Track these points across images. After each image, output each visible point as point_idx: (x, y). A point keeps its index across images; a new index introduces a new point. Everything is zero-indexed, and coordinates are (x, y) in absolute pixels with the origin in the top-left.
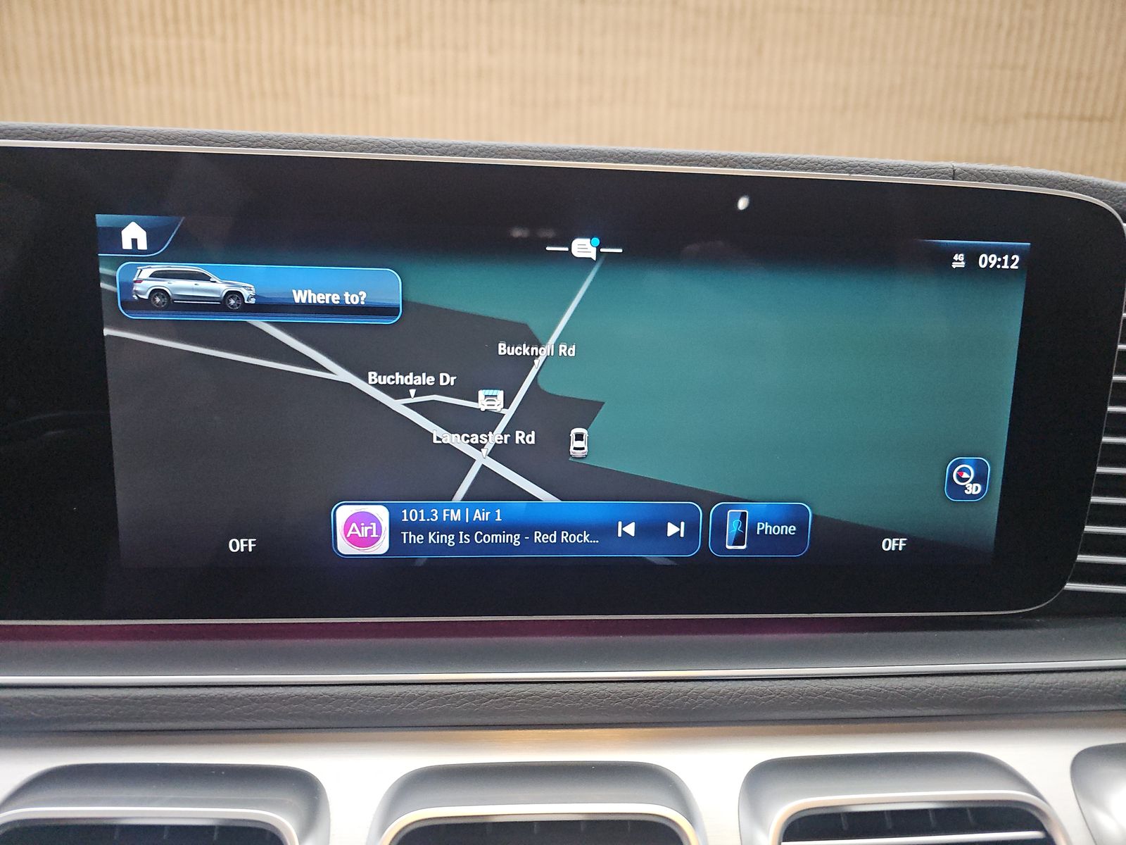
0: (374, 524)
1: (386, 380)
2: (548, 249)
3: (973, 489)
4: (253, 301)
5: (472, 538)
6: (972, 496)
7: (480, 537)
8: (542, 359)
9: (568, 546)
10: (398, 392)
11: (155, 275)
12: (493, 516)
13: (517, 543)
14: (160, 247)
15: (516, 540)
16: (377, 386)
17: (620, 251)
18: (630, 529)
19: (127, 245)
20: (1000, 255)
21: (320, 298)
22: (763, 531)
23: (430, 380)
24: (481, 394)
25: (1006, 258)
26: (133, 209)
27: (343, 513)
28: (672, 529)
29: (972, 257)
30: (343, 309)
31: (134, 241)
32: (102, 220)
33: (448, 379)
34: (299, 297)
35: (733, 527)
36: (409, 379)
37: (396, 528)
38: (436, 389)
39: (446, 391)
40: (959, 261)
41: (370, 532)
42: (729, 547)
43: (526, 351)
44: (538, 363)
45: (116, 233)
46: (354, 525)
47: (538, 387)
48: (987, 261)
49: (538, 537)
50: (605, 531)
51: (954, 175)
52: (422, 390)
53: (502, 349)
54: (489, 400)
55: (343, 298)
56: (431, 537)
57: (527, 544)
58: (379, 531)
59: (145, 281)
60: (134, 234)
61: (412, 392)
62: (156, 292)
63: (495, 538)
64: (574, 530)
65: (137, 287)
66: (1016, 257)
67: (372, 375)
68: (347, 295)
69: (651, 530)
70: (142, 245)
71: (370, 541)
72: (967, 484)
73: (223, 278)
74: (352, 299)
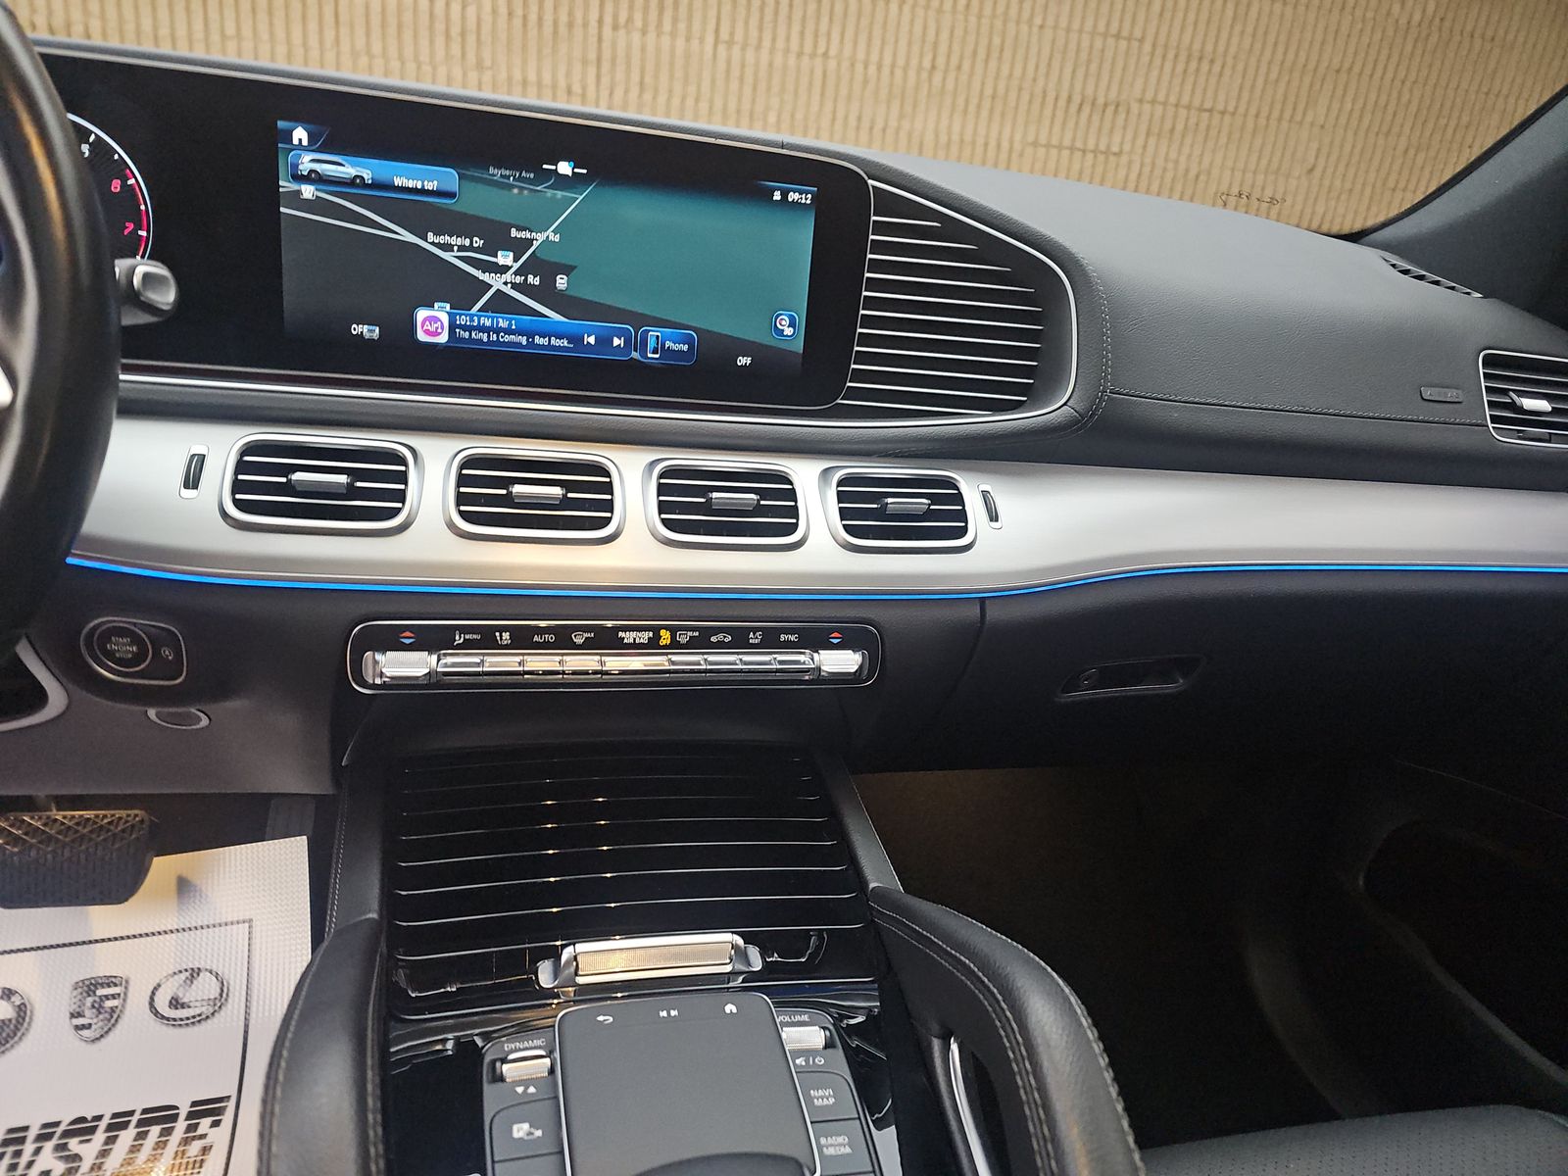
0: (439, 323)
1: (441, 239)
2: (545, 166)
3: (789, 331)
4: (370, 182)
5: (498, 337)
6: (787, 336)
7: (502, 337)
8: (539, 242)
9: (555, 348)
10: (448, 248)
11: (313, 161)
12: (510, 325)
13: (524, 343)
14: (317, 144)
15: (524, 340)
16: (433, 243)
17: (585, 171)
18: (592, 340)
19: (296, 142)
20: (801, 194)
21: (411, 184)
22: (669, 347)
23: (467, 242)
24: (499, 253)
25: (804, 196)
26: (298, 119)
27: (422, 314)
28: (616, 342)
29: (785, 195)
30: (423, 192)
31: (300, 140)
32: (281, 124)
33: (478, 242)
34: (398, 182)
35: (651, 344)
36: (454, 240)
37: (453, 327)
38: (471, 248)
39: (477, 250)
40: (777, 196)
41: (437, 328)
42: (650, 355)
43: (528, 236)
44: (536, 244)
45: (289, 134)
46: (427, 323)
47: (536, 256)
48: (793, 197)
49: (538, 340)
50: (576, 340)
51: (783, 146)
52: (462, 248)
53: (514, 233)
54: (504, 258)
55: (423, 186)
56: (473, 334)
57: (531, 344)
58: (442, 328)
59: (306, 163)
60: (300, 134)
61: (456, 248)
62: (311, 171)
63: (507, 338)
64: (560, 337)
65: (301, 167)
66: (809, 196)
67: (431, 236)
68: (426, 183)
69: (604, 341)
70: (305, 143)
71: (436, 334)
72: (785, 328)
73: (353, 165)
74: (430, 186)
